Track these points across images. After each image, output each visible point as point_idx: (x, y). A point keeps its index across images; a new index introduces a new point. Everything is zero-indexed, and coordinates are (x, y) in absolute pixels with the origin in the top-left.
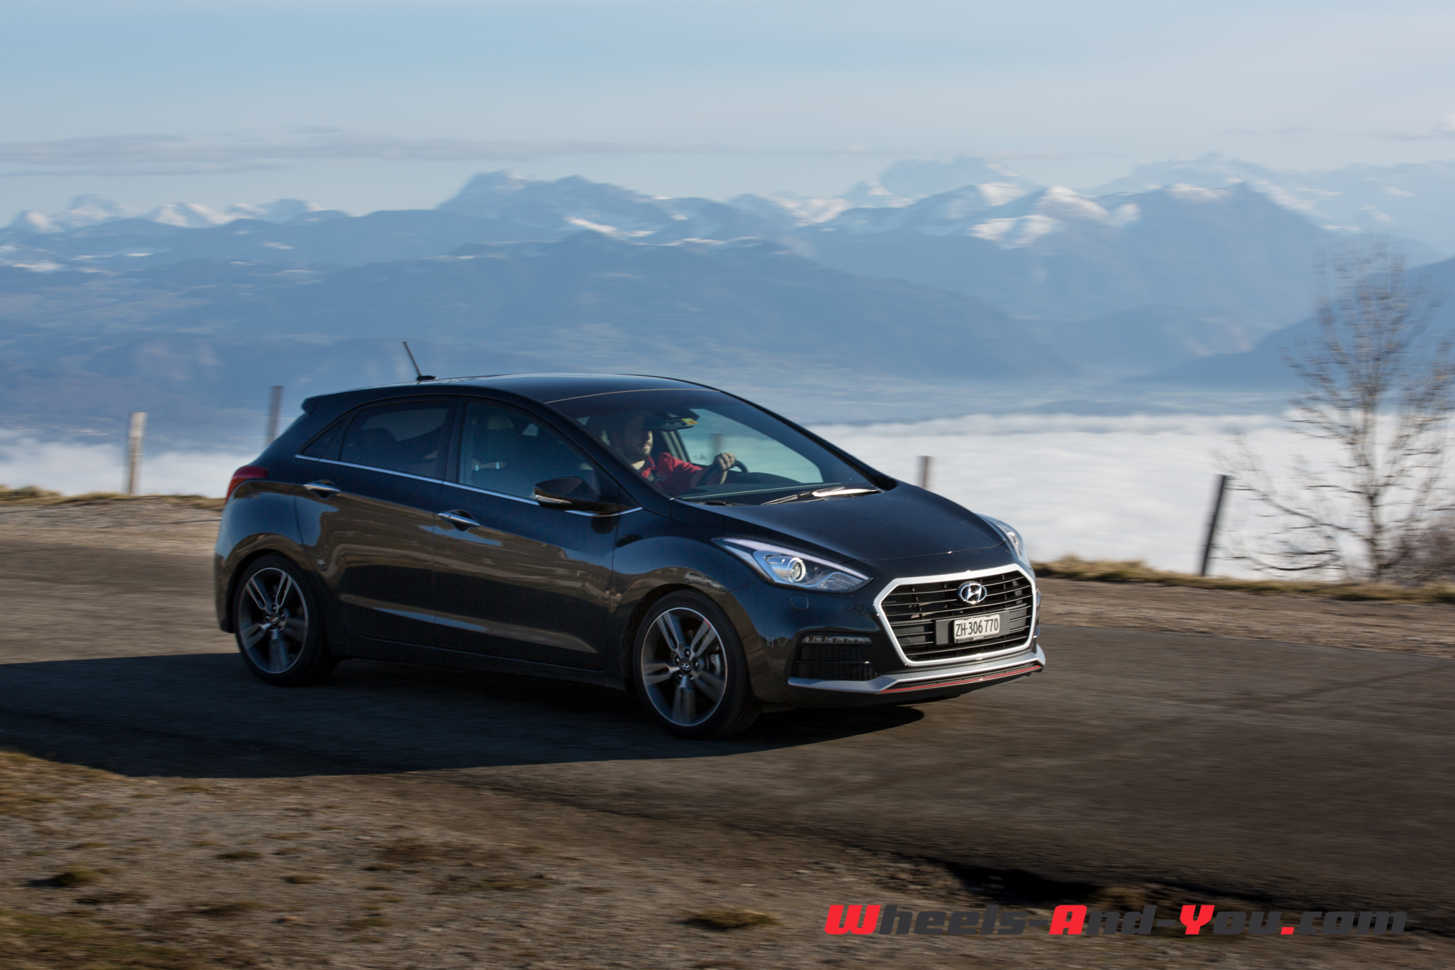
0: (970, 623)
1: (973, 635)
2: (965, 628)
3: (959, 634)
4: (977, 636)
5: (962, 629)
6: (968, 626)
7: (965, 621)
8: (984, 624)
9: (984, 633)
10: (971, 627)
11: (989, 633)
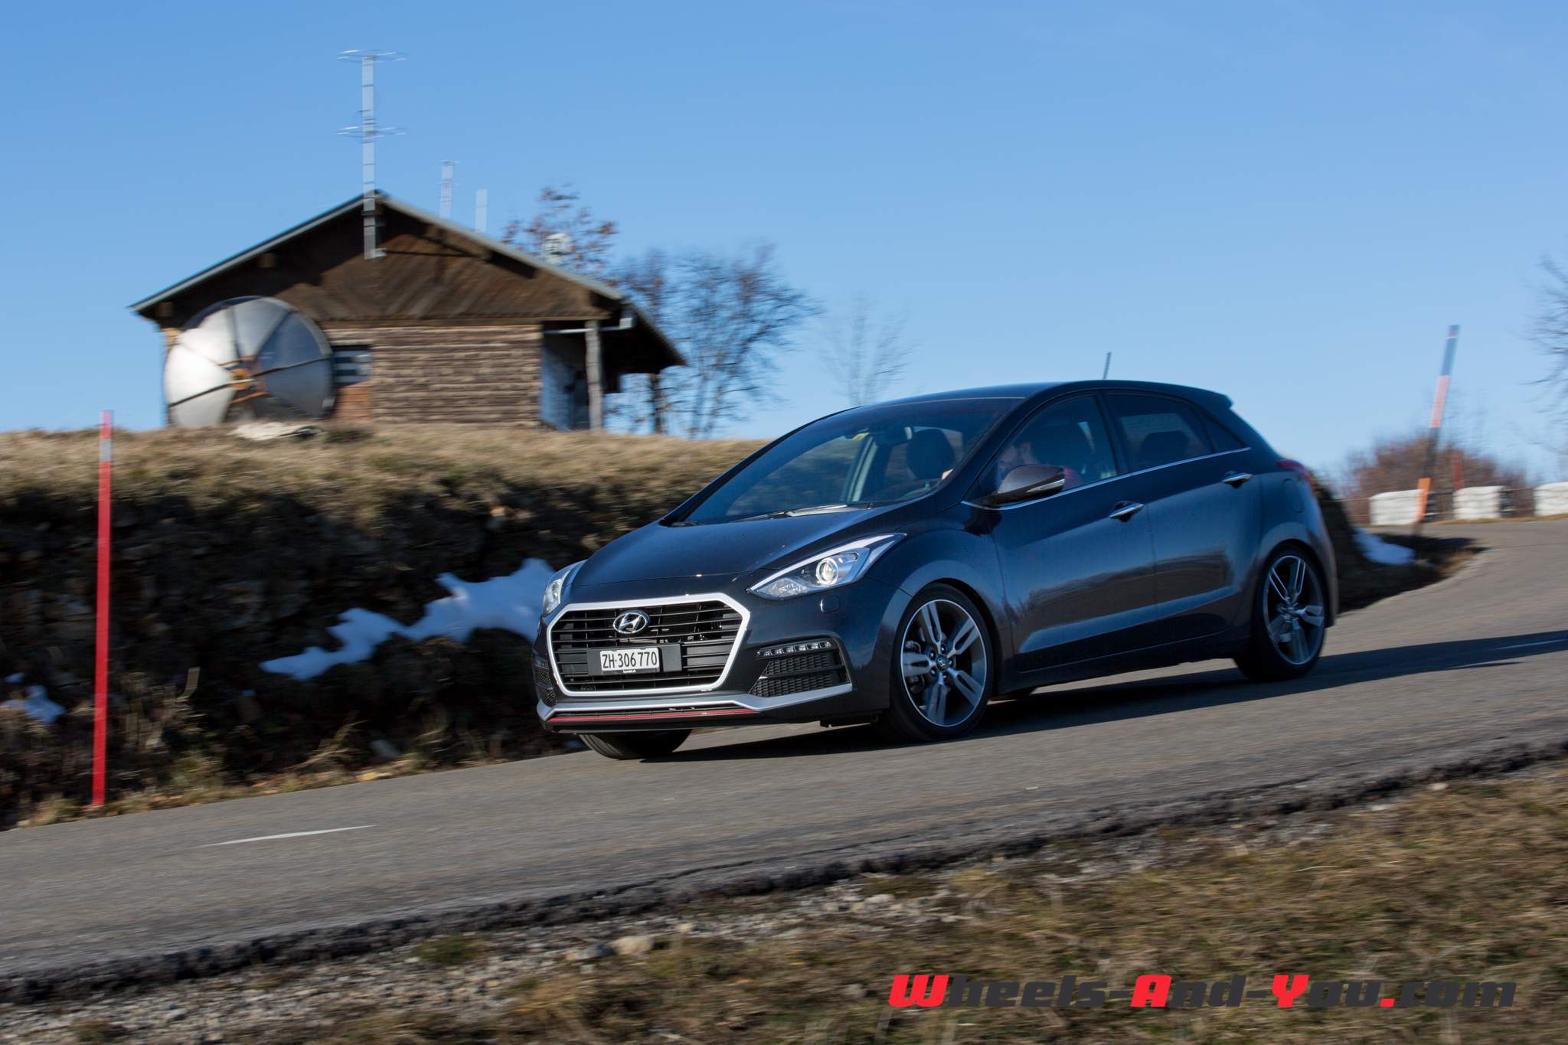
0: (619, 655)
1: (624, 667)
2: (612, 660)
3: (607, 664)
4: (629, 669)
5: (610, 661)
6: (617, 658)
7: (614, 653)
8: (637, 657)
9: (638, 667)
10: (620, 659)
11: (644, 666)
